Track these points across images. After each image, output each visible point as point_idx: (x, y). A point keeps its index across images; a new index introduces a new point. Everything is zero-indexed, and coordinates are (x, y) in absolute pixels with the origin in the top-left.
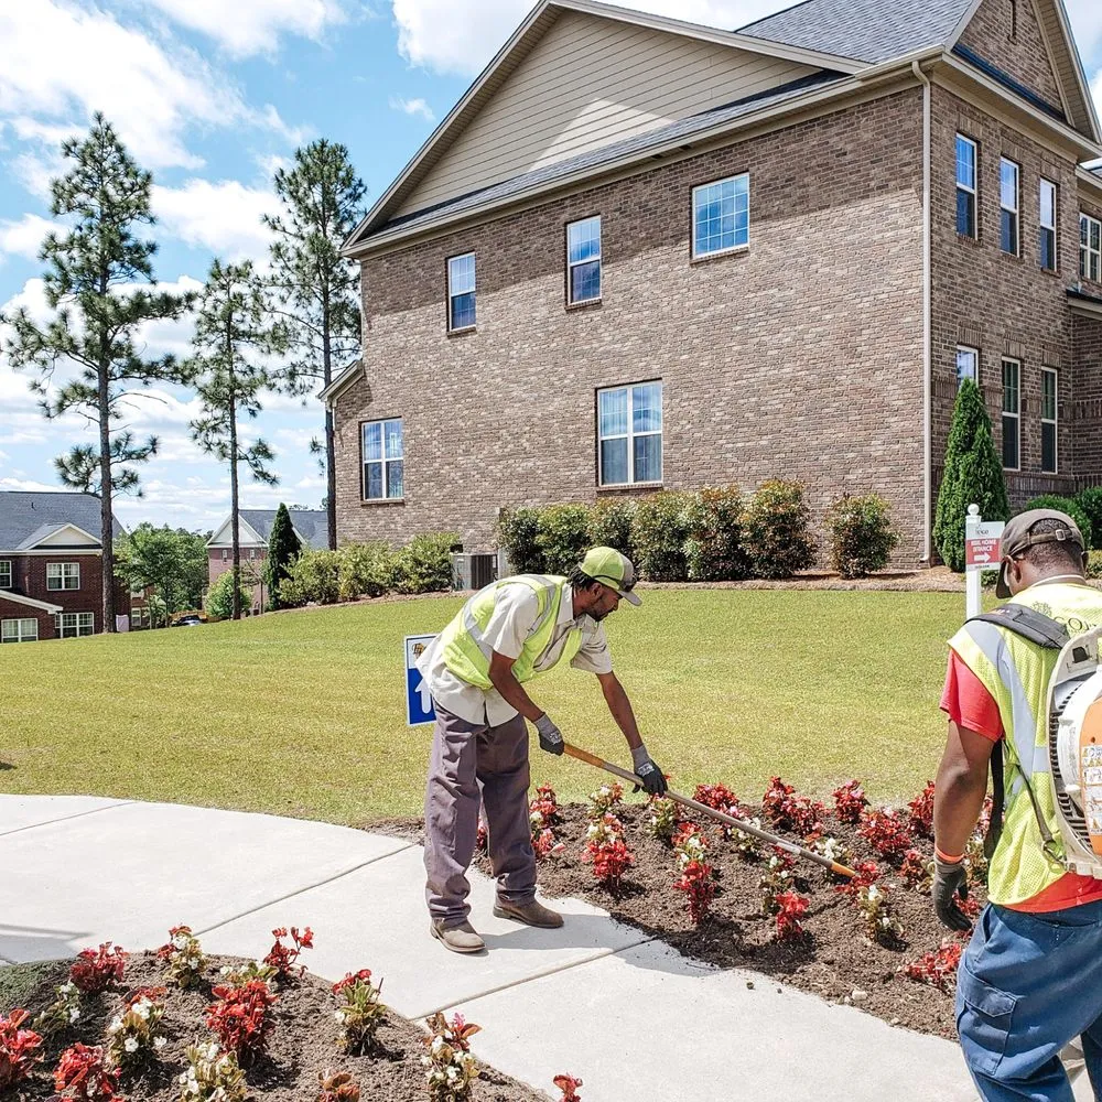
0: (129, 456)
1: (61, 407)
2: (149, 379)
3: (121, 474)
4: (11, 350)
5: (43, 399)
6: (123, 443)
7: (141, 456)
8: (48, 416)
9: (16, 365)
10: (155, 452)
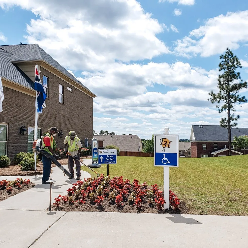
0: (234, 120)
1: (222, 110)
2: (240, 102)
3: (234, 123)
4: (211, 100)
5: (219, 109)
6: (232, 117)
7: (236, 119)
8: (219, 112)
9: (213, 103)
10: (239, 118)
